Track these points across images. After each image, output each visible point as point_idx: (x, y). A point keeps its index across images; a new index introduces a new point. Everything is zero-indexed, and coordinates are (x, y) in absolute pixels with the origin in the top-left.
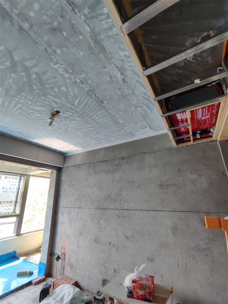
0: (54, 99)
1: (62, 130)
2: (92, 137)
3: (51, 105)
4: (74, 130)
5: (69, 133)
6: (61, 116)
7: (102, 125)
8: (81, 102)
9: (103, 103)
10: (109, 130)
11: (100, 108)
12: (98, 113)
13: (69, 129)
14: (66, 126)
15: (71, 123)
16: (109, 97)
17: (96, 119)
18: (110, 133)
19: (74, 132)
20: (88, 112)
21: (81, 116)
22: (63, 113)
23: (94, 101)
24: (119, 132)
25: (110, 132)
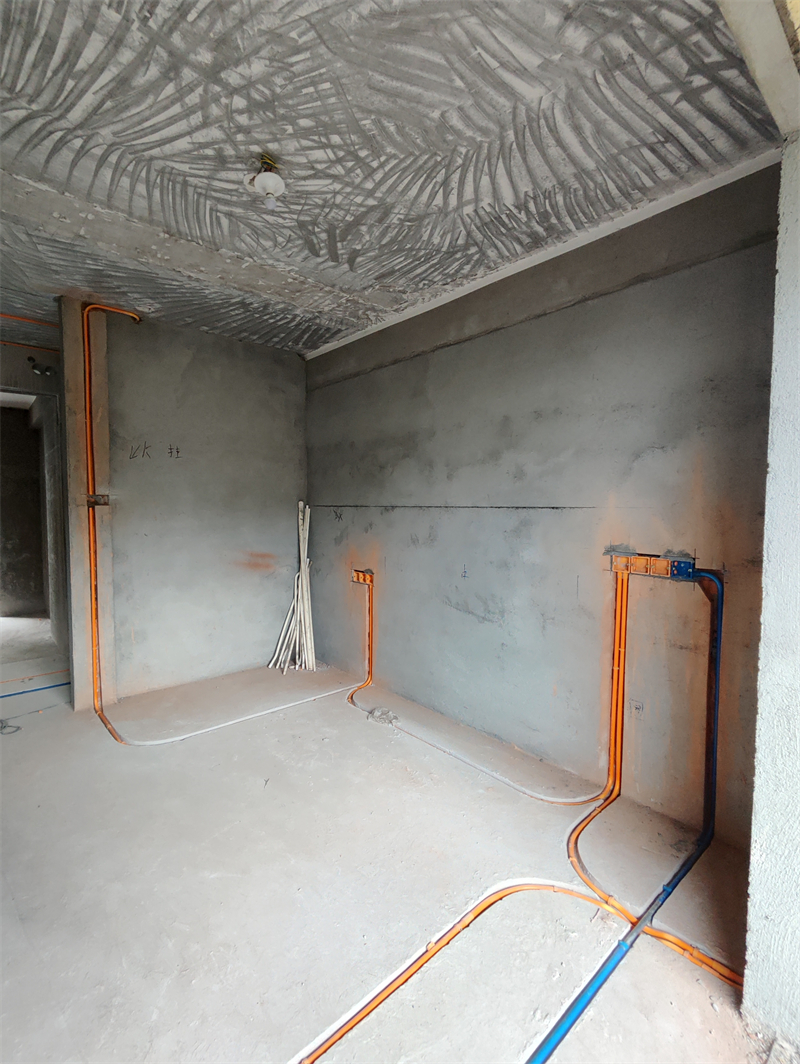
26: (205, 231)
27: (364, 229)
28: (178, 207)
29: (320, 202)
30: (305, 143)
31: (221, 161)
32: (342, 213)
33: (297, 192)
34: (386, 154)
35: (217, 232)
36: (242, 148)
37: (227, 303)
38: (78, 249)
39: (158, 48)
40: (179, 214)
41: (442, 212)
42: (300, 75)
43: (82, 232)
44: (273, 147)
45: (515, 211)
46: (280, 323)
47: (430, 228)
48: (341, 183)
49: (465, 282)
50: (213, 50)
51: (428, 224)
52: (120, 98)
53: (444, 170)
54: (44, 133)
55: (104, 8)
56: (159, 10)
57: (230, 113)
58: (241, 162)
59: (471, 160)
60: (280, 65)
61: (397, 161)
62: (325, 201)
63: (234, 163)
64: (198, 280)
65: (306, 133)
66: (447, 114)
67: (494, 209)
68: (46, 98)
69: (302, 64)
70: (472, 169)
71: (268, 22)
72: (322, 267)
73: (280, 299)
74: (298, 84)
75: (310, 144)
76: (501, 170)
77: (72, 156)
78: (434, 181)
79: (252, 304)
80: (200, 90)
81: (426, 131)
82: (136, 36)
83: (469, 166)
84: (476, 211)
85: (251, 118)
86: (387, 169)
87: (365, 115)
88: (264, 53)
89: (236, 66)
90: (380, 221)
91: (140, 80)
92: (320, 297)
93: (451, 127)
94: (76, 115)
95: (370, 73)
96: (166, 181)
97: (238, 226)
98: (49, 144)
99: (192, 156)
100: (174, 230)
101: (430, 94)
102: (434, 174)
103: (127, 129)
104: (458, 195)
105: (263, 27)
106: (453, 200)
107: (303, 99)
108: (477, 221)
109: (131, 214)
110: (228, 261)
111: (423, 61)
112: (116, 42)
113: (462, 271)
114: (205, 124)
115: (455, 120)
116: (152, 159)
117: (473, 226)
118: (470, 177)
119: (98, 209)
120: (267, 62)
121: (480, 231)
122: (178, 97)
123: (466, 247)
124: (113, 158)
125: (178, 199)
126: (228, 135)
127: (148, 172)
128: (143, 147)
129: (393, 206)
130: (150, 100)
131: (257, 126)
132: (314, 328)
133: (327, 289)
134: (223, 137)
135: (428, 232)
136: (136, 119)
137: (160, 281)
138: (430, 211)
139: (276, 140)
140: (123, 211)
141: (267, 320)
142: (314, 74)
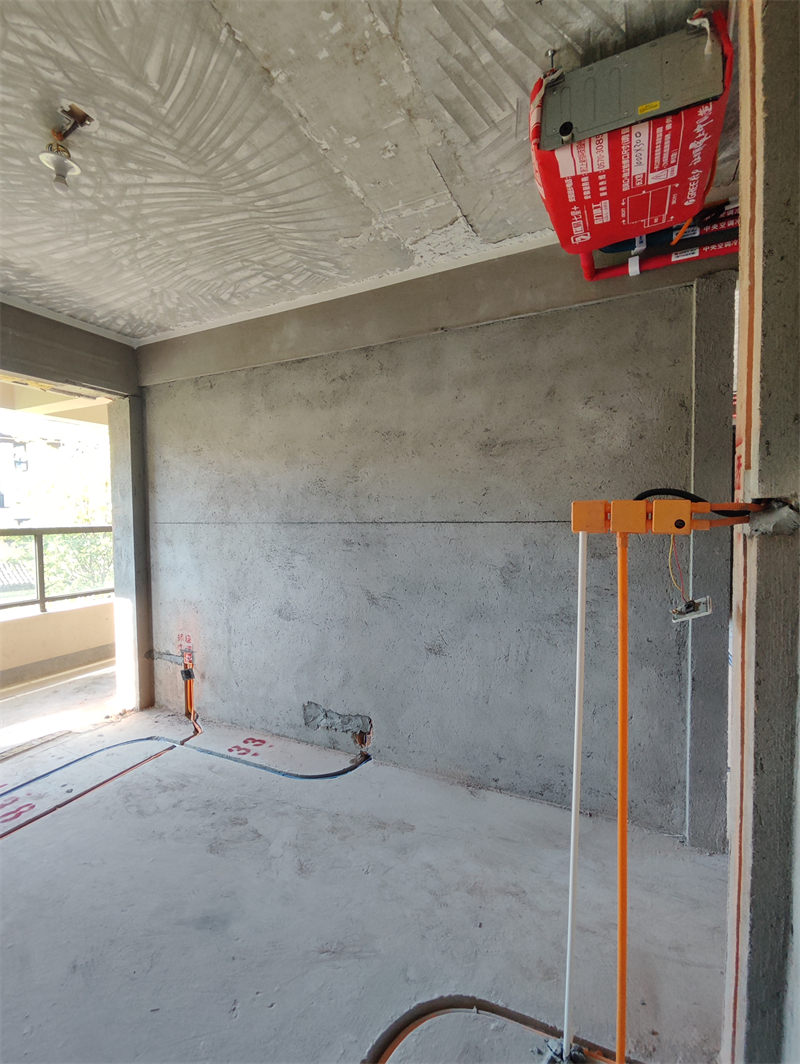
0: (43, 37)
1: (117, 219)
2: (247, 260)
3: (40, 77)
4: (166, 219)
5: (152, 235)
6: (100, 144)
7: (282, 199)
8: (172, 70)
9: (271, 81)
10: (310, 226)
11: (263, 111)
12: (260, 138)
13: (145, 211)
14: (133, 197)
15: (149, 181)
16: (292, 51)
17: (251, 166)
18: (314, 244)
19: (171, 229)
20: (212, 130)
21: (184, 150)
22: (104, 125)
23: (232, 68)
24: (350, 240)
25: (318, 236)
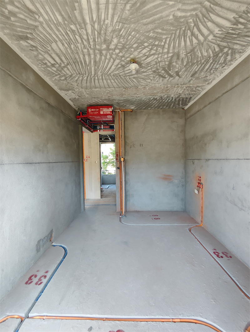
26: (131, 84)
27: (174, 64)
28: (122, 82)
29: (155, 63)
30: (139, 50)
31: (123, 66)
32: (163, 63)
33: (146, 64)
34: (164, 39)
35: (134, 83)
36: (125, 61)
37: (150, 100)
38: (111, 99)
39: (96, 51)
40: (123, 83)
41: (199, 44)
42: (125, 35)
43: (109, 95)
44: (132, 56)
45: (235, 26)
46: (169, 101)
47: (199, 51)
48: (157, 55)
49: (232, 62)
50: (105, 44)
51: (197, 50)
52: (97, 65)
53: (189, 31)
54: (91, 79)
55: (83, 50)
56: (91, 43)
57: (117, 55)
58: (128, 64)
59: (197, 22)
60: (119, 36)
61: (169, 39)
62: (156, 62)
63: (126, 65)
64: (139, 97)
65: (137, 48)
66: (175, 14)
67: (223, 31)
68: (87, 73)
69: (124, 32)
70: (200, 24)
71: (110, 29)
72: (169, 80)
73: (164, 94)
74: (126, 38)
75: (140, 50)
76: (213, 17)
77: (97, 81)
78: (188, 36)
79: (157, 98)
80: (108, 54)
81: (172, 24)
82: (91, 52)
83: (198, 24)
84: (214, 36)
85: (122, 53)
86: (168, 42)
87: (149, 33)
88: (114, 36)
89: (111, 44)
90: (178, 58)
91: (97, 59)
92: (176, 89)
93: (180, 17)
94: (93, 73)
95: (142, 21)
96: (116, 77)
97: (138, 80)
98: (93, 80)
99: (117, 69)
100: (125, 87)
101: (164, 13)
102: (186, 34)
103: (102, 70)
104: (202, 35)
105: (110, 31)
106: (201, 38)
107: (130, 40)
108: (218, 39)
109: (114, 87)
110: (142, 89)
111: (154, 6)
112: (89, 55)
113: (227, 59)
114: (114, 61)
115: (179, 14)
116: (110, 74)
117: (218, 42)
118: (201, 27)
119: (108, 89)
120: (116, 38)
121: (223, 42)
122: (106, 58)
123: (221, 50)
124: (104, 78)
125: (121, 80)
126: (120, 60)
127: (111, 77)
128: (107, 72)
129: (179, 52)
130: (101, 62)
131: (125, 54)
132: (181, 99)
133: (176, 86)
134: (120, 61)
135: (200, 53)
136: (102, 67)
137: (131, 100)
138: (194, 46)
139: (131, 54)
140: (113, 88)
141: (164, 101)
142: (128, 32)
